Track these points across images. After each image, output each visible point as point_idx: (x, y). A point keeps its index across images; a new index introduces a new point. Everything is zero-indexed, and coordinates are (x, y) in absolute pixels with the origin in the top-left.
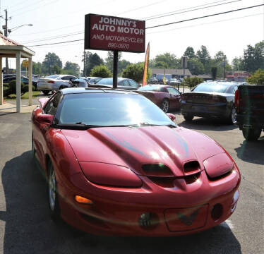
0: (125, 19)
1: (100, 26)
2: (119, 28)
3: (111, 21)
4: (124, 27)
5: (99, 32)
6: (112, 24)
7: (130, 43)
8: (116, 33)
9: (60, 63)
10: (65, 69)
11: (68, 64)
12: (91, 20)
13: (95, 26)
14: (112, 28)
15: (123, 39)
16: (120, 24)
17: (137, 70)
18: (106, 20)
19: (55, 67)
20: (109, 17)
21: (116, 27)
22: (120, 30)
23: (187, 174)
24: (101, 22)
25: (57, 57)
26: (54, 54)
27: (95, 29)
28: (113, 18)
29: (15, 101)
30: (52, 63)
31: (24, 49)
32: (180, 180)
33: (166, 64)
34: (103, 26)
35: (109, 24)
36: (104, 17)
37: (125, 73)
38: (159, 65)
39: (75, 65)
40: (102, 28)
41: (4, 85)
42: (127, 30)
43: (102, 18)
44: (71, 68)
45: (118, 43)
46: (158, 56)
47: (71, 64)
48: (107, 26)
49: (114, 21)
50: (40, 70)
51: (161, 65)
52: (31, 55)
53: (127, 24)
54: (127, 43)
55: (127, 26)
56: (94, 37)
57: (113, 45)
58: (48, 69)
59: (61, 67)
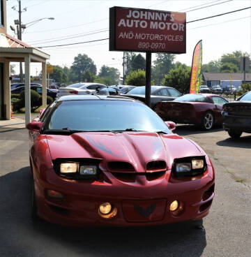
0: (159, 12)
1: (128, 21)
2: (152, 23)
3: (142, 15)
4: (158, 21)
5: (127, 30)
6: (144, 19)
7: (166, 42)
8: (148, 30)
9: (93, 68)
10: (101, 75)
11: (104, 69)
12: (117, 14)
13: (122, 22)
14: (144, 24)
15: (157, 37)
16: (153, 18)
17: (183, 75)
18: (136, 14)
19: (87, 73)
20: (140, 10)
21: (148, 22)
22: (154, 25)
23: (147, 171)
24: (129, 16)
25: (90, 60)
26: (85, 56)
27: (122, 25)
28: (144, 10)
29: (23, 116)
30: (83, 68)
31: (34, 52)
32: (140, 177)
33: (235, 66)
34: (132, 21)
35: (139, 19)
36: (133, 9)
37: (167, 80)
38: (225, 69)
39: (114, 70)
40: (130, 23)
41: (12, 97)
42: (162, 26)
43: (130, 11)
44: (108, 75)
45: (151, 42)
46: (224, 56)
47: (108, 69)
48: (137, 22)
49: (146, 15)
50: (68, 78)
51: (229, 69)
52: (45, 59)
53: (163, 17)
54: (162, 42)
55: (163, 21)
56: (121, 35)
57: (145, 45)
58: (77, 76)
59: (95, 73)
